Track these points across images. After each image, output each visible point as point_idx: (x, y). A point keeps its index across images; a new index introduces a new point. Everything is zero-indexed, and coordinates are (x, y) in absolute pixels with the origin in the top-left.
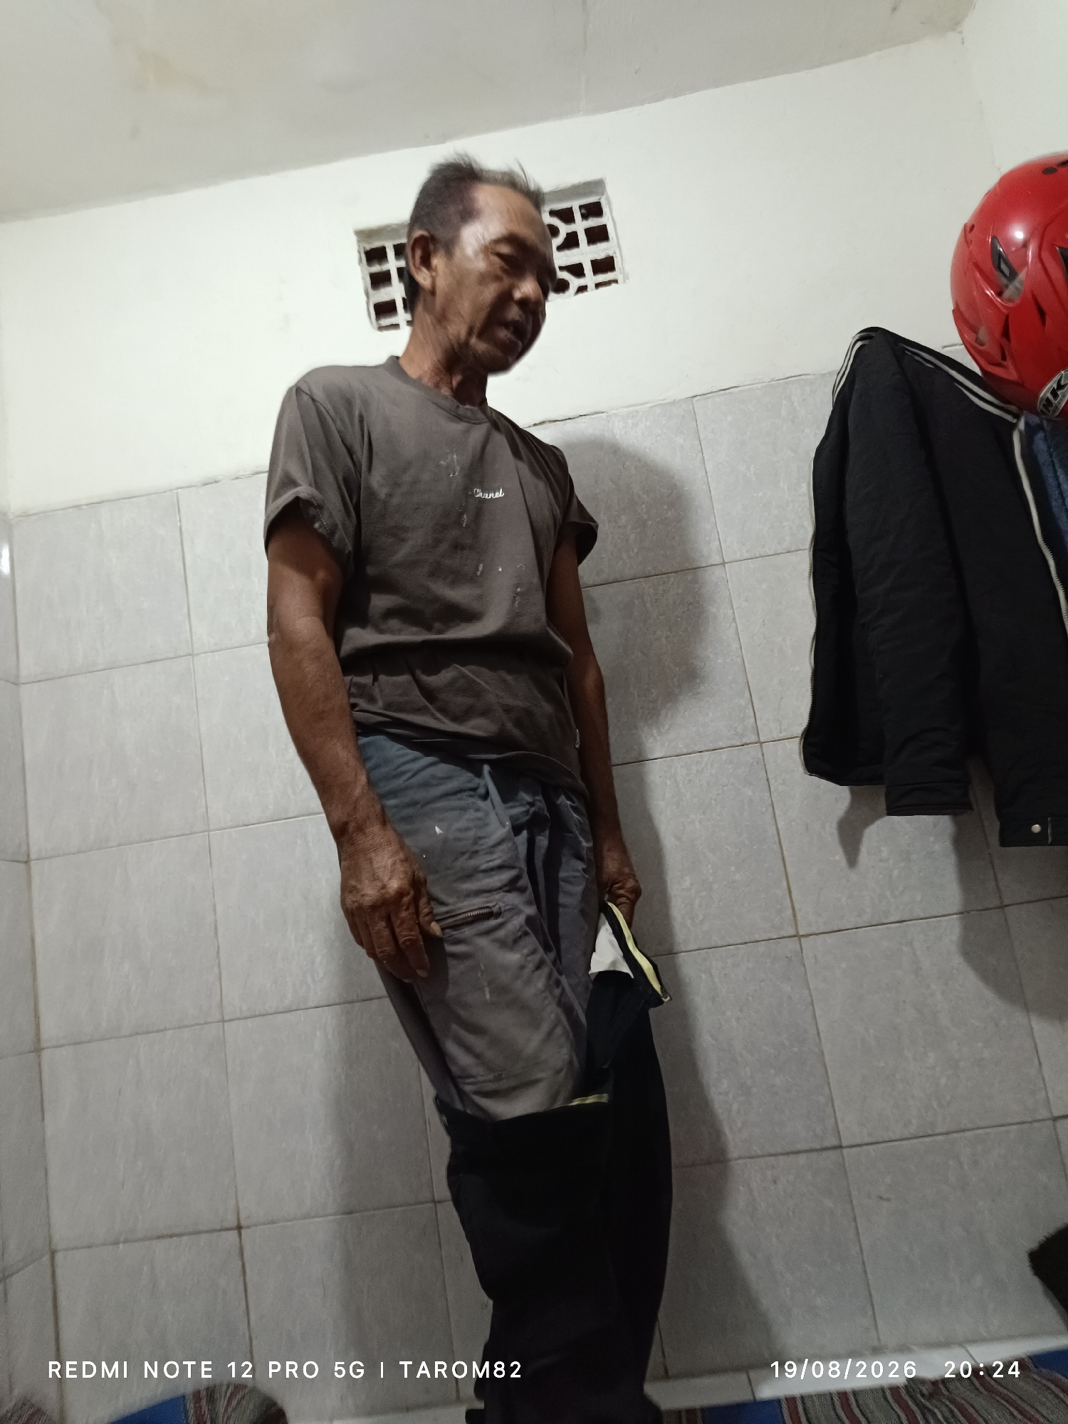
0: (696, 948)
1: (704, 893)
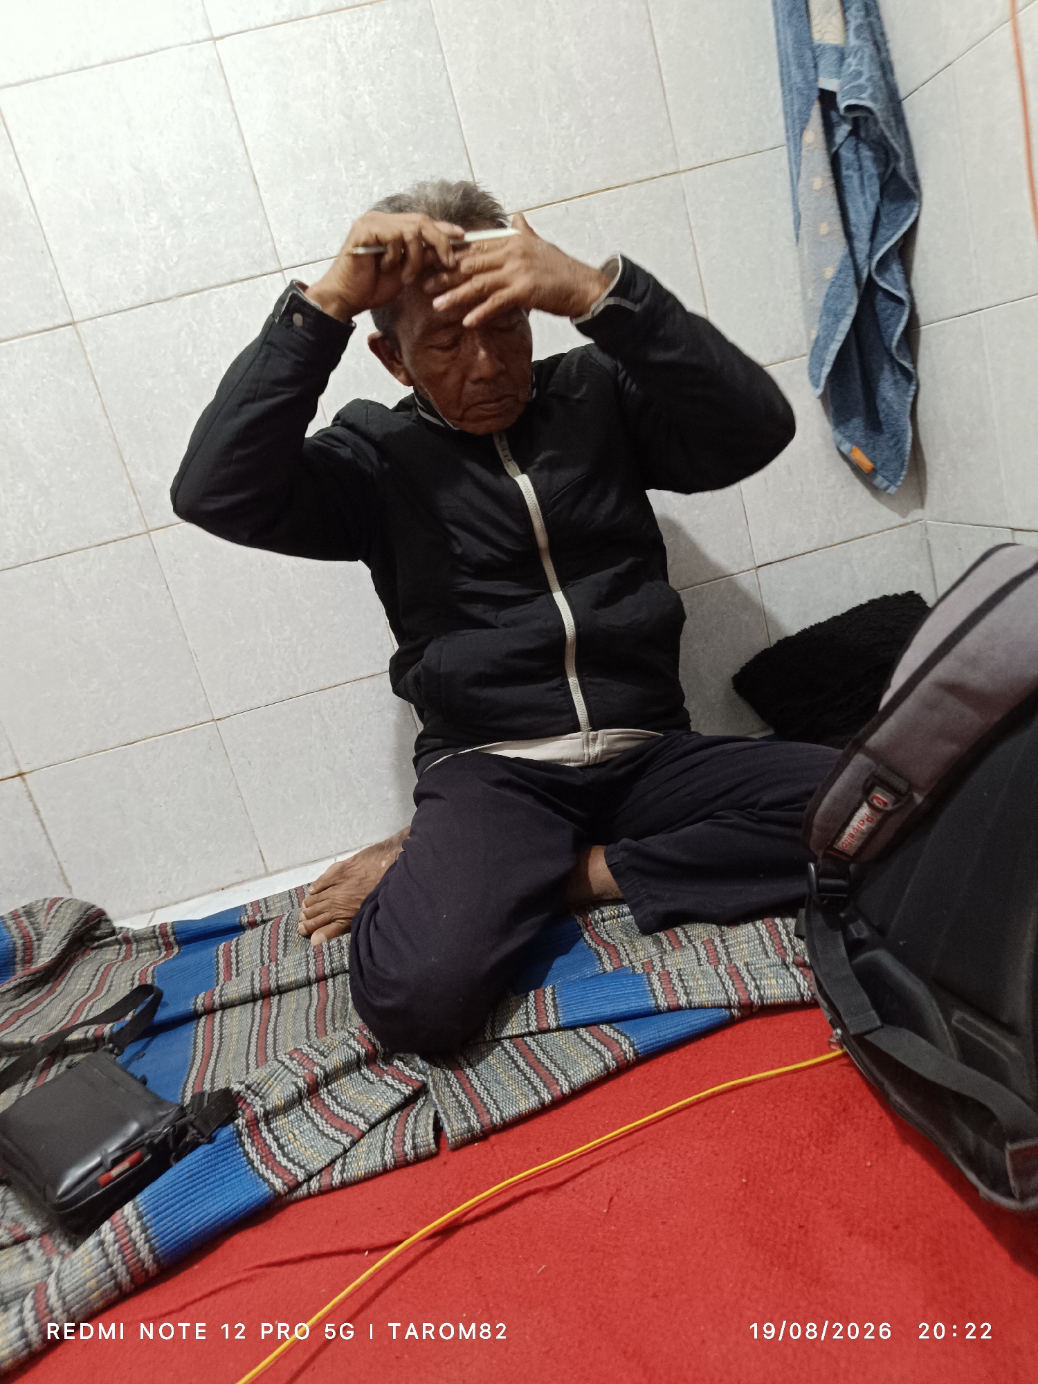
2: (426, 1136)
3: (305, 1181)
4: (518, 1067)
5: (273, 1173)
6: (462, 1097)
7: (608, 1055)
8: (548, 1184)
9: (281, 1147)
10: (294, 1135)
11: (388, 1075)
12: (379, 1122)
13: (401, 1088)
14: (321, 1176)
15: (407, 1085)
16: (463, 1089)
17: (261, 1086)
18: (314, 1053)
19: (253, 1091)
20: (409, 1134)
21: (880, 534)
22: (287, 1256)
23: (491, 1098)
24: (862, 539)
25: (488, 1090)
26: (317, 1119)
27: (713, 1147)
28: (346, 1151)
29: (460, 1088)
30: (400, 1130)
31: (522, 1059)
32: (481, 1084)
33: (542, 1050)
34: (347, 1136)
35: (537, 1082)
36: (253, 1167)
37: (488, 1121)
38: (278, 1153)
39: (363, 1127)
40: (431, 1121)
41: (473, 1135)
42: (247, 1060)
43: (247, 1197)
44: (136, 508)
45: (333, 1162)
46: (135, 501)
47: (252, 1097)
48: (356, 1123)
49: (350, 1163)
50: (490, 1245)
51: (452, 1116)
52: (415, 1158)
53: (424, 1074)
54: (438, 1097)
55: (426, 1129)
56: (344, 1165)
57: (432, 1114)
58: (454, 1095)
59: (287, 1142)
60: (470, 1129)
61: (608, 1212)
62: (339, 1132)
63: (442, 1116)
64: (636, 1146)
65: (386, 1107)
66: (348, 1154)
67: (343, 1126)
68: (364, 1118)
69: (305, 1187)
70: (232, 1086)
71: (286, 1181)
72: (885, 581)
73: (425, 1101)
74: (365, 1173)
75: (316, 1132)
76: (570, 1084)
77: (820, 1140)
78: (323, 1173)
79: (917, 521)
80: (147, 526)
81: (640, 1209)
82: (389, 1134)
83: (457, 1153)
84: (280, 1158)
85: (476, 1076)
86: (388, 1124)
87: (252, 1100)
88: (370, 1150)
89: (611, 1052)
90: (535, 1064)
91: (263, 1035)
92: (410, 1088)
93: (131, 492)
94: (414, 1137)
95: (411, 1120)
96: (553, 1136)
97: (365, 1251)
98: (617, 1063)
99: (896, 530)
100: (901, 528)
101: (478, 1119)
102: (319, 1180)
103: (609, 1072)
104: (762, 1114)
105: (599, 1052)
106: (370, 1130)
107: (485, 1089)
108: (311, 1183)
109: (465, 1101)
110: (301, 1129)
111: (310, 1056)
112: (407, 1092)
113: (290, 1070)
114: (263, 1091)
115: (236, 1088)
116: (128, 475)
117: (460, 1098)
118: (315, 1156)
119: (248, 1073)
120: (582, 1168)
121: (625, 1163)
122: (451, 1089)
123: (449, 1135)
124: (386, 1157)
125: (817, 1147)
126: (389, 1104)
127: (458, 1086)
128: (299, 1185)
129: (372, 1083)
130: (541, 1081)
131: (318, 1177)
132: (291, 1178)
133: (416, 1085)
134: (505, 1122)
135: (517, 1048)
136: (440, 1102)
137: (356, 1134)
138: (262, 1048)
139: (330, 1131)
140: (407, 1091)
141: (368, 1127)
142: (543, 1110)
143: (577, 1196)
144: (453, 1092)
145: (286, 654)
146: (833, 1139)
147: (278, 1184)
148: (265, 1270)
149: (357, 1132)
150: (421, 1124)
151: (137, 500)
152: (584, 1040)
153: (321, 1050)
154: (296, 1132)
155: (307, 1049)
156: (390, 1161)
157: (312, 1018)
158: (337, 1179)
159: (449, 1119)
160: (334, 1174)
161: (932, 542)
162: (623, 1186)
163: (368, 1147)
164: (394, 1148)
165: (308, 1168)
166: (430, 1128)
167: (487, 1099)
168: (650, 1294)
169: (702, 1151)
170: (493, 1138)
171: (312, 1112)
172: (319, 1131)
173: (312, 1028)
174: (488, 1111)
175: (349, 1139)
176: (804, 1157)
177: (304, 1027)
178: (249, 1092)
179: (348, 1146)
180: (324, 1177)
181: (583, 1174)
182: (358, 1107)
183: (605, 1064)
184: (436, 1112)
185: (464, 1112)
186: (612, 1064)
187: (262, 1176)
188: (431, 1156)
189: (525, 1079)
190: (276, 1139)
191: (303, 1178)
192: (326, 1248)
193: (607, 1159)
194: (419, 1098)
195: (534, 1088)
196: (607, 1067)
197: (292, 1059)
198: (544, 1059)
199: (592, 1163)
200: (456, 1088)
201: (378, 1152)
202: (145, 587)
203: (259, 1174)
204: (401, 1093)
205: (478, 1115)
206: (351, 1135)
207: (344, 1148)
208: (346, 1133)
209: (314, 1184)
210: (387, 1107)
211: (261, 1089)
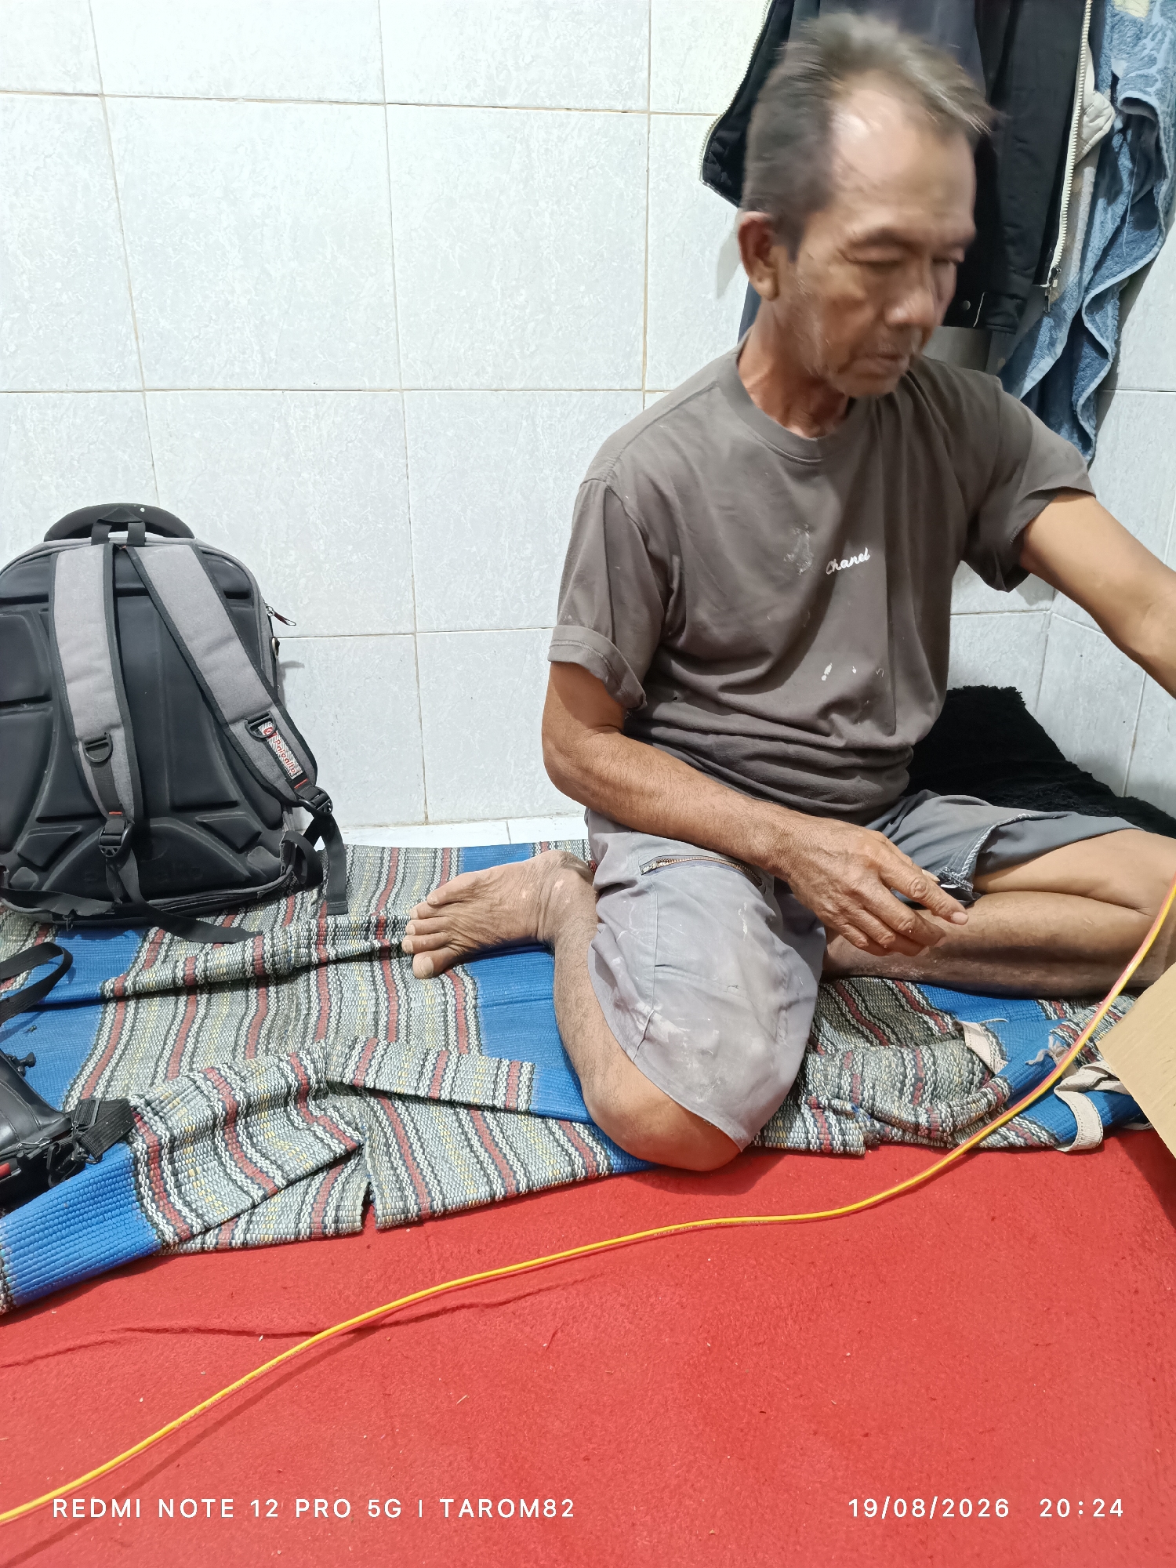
0: (520, 387)
1: (541, 316)
2: (352, 1213)
3: (200, 1233)
4: (471, 1146)
5: (164, 1216)
6: (401, 1170)
7: (579, 1161)
8: (486, 1301)
9: (178, 1185)
10: (196, 1173)
11: (319, 1125)
12: (300, 1179)
13: (332, 1144)
14: (220, 1230)
15: (340, 1142)
16: (404, 1161)
17: (163, 1104)
18: (234, 1076)
19: (153, 1109)
20: (333, 1204)
21: (999, 615)
22: (167, 1324)
23: (435, 1178)
24: (977, 616)
25: (433, 1167)
26: (225, 1157)
27: (681, 1297)
28: (254, 1206)
29: (400, 1158)
30: (323, 1196)
31: (477, 1138)
32: (426, 1159)
33: (501, 1131)
34: (259, 1188)
35: (491, 1170)
36: (142, 1205)
37: (428, 1205)
38: (173, 1191)
39: (280, 1181)
40: (362, 1194)
41: (407, 1217)
42: (157, 1066)
43: (129, 1243)
44: (135, 358)
45: (238, 1216)
46: (135, 348)
47: (151, 1115)
48: (271, 1175)
49: (257, 1223)
50: (407, 1358)
51: (387, 1191)
52: (335, 1232)
53: (363, 1134)
54: (374, 1166)
55: (354, 1202)
56: (249, 1222)
57: (364, 1186)
58: (392, 1167)
59: (186, 1180)
60: (405, 1211)
61: (548, 1347)
62: (249, 1181)
63: (375, 1189)
64: (593, 1277)
65: (310, 1164)
66: (256, 1210)
67: (257, 1175)
68: (282, 1171)
69: (199, 1240)
70: (129, 1098)
71: (178, 1231)
72: (987, 669)
73: (357, 1165)
74: (273, 1240)
75: (222, 1174)
76: (528, 1181)
77: (800, 1314)
78: (223, 1227)
79: (1042, 610)
80: (143, 383)
81: (585, 1351)
82: (309, 1199)
83: (384, 1235)
84: (174, 1198)
85: (421, 1147)
86: (310, 1185)
87: (150, 1119)
88: (283, 1211)
89: (583, 1158)
90: (491, 1146)
91: (182, 1037)
92: (343, 1147)
93: (133, 336)
94: (338, 1208)
95: (338, 1187)
96: (499, 1238)
97: (260, 1335)
98: (587, 1172)
99: (1017, 614)
100: (1023, 614)
101: (416, 1200)
102: (218, 1235)
103: (575, 1180)
104: (741, 1270)
105: (570, 1155)
106: (287, 1186)
107: (429, 1164)
108: (208, 1235)
109: (404, 1176)
110: (205, 1166)
111: (229, 1080)
112: (338, 1151)
113: (202, 1092)
114: (165, 1110)
115: (134, 1101)
116: (133, 314)
117: (398, 1172)
118: (217, 1205)
119: (152, 1084)
120: (528, 1291)
121: (578, 1295)
122: (390, 1158)
123: (379, 1213)
124: (300, 1225)
125: (795, 1322)
126: (315, 1161)
127: (398, 1156)
128: (193, 1236)
129: (297, 1128)
130: (496, 1169)
131: (217, 1231)
132: (185, 1227)
133: (351, 1145)
134: (446, 1210)
135: (474, 1123)
136: (375, 1172)
137: (269, 1188)
138: (177, 1054)
139: (239, 1177)
140: (339, 1149)
141: (285, 1184)
142: (493, 1204)
143: (517, 1321)
144: (392, 1163)
145: (284, 584)
146: (814, 1317)
147: (169, 1235)
148: (138, 1334)
149: (272, 1186)
150: (349, 1195)
151: (138, 348)
152: (553, 1134)
153: (243, 1074)
154: (199, 1169)
155: (227, 1070)
156: (306, 1230)
157: (244, 1029)
158: (238, 1239)
159: (382, 1194)
160: (235, 1232)
161: (1050, 638)
162: (571, 1321)
163: (282, 1208)
164: (313, 1215)
165: (206, 1218)
166: (359, 1202)
167: (429, 1177)
168: (582, 1456)
169: (668, 1299)
170: (429, 1226)
171: (221, 1146)
172: (226, 1174)
173: (242, 1042)
174: (429, 1193)
175: (261, 1193)
176: (779, 1331)
177: (232, 1039)
178: (149, 1108)
179: (258, 1200)
180: (223, 1232)
181: (527, 1298)
182: (277, 1155)
183: (573, 1170)
184: (370, 1183)
185: (401, 1189)
186: (581, 1173)
187: (150, 1219)
188: (354, 1234)
189: (478, 1163)
190: (175, 1173)
191: (199, 1231)
192: (215, 1323)
193: (558, 1286)
194: (350, 1160)
195: (487, 1175)
196: (573, 1174)
197: (206, 1079)
198: (502, 1144)
199: (541, 1287)
200: (396, 1159)
201: (292, 1216)
202: (126, 457)
203: (147, 1216)
204: (332, 1151)
205: (417, 1195)
206: (264, 1189)
207: (253, 1201)
208: (258, 1184)
209: (210, 1240)
210: (312, 1164)
211: (163, 1108)
